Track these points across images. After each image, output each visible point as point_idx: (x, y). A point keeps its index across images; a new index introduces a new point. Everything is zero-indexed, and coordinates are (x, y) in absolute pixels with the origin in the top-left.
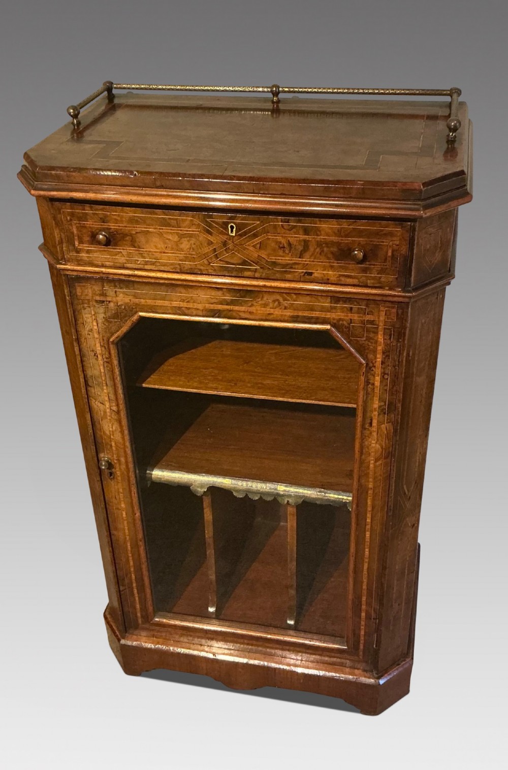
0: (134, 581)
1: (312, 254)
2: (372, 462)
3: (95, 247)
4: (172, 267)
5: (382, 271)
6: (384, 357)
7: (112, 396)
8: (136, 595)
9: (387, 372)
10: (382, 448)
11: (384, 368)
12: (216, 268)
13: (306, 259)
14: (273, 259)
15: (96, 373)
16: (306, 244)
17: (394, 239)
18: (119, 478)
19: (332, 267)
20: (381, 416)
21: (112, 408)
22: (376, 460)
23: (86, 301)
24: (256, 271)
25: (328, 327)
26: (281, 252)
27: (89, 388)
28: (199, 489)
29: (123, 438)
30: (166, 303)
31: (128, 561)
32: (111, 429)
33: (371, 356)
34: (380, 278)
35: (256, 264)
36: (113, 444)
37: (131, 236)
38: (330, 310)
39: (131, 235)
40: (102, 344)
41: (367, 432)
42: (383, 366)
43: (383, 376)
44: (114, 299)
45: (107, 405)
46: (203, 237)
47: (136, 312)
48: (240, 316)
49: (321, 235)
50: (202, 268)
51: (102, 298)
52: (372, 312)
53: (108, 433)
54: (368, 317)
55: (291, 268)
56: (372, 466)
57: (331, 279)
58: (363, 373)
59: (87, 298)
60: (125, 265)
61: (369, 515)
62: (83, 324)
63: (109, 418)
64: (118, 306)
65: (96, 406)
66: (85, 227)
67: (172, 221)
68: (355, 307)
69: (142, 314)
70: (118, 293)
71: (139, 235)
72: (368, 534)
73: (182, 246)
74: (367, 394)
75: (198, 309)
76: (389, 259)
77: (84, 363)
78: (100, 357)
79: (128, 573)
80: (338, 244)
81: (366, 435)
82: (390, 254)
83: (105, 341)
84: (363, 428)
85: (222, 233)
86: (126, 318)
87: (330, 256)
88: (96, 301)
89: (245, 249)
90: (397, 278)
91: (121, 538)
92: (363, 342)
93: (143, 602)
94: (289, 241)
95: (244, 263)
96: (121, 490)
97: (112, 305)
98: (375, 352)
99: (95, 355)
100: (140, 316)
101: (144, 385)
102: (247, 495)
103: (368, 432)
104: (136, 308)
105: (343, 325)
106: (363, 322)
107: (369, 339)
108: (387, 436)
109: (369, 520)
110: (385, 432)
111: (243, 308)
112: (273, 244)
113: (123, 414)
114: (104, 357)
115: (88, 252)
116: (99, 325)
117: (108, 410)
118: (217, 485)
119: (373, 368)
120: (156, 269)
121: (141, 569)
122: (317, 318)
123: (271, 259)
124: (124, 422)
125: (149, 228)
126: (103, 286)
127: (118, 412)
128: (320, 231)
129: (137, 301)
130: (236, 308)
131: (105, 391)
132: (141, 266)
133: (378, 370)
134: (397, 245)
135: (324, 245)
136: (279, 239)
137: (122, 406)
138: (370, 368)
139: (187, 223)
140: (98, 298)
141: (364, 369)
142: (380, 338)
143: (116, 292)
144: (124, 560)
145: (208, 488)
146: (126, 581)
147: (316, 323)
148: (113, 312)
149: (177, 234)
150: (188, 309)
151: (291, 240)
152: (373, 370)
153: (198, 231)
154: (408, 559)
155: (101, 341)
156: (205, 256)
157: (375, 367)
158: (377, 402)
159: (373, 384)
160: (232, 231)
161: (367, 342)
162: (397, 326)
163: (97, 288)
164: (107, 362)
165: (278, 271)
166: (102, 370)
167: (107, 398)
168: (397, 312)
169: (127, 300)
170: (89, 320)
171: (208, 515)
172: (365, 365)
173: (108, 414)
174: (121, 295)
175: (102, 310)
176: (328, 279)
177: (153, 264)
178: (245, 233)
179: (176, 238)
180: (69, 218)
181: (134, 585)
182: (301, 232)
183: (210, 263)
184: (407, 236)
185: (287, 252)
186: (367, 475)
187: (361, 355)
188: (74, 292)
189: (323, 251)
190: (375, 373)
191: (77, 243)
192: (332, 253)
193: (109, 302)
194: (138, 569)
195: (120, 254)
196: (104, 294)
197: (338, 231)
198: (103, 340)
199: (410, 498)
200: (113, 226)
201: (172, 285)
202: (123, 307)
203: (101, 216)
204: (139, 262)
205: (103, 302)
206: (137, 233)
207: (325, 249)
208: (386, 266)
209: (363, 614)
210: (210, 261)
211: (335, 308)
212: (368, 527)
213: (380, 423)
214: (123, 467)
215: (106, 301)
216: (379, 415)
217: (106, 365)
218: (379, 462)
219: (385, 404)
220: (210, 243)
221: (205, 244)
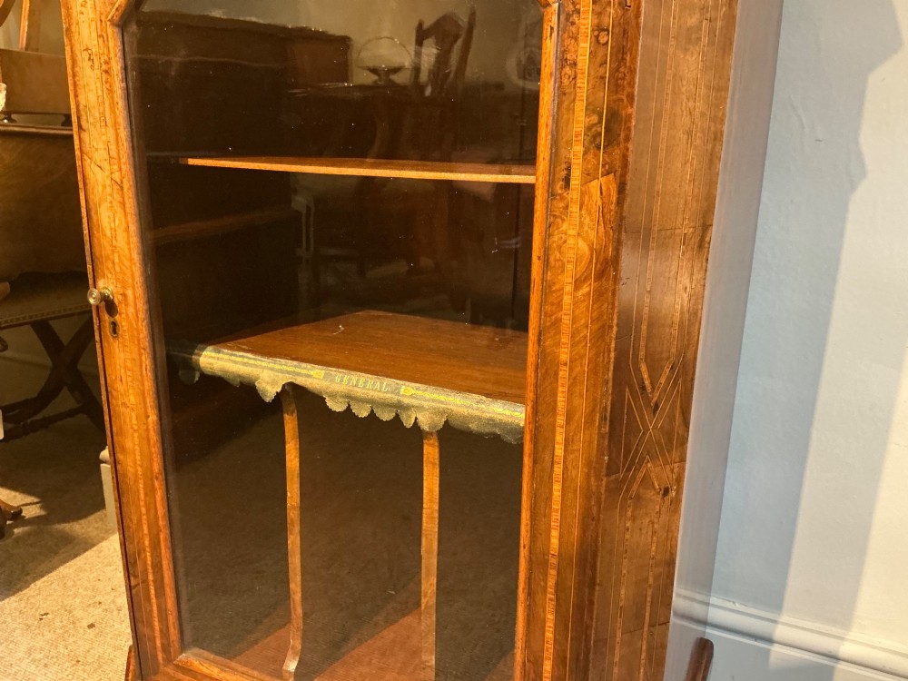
0: (150, 568)
2: (569, 289)
7: (113, 149)
8: (154, 601)
10: (591, 249)
11: (600, 14)
15: (91, 97)
18: (126, 336)
20: (590, 156)
21: (113, 176)
22: (578, 284)
28: (268, 389)
31: (140, 521)
32: (112, 225)
36: (116, 258)
42: (598, 8)
43: (597, 37)
45: (107, 169)
53: (108, 233)
56: (567, 299)
61: (560, 438)
63: (109, 199)
72: (557, 487)
74: (562, 94)
78: (97, 63)
79: (141, 551)
81: (558, 213)
83: (103, 23)
84: (551, 192)
91: (131, 469)
96: (129, 363)
99: (89, 59)
102: (349, 406)
103: (561, 205)
109: (559, 451)
110: (599, 202)
113: (128, 186)
114: (102, 61)
117: (108, 182)
119: (575, 18)
127: (122, 185)
131: (104, 138)
133: (585, 22)
138: (566, 15)
144: (135, 519)
152: (573, 23)
154: (651, 580)
155: (98, 24)
157: (578, 11)
158: (582, 116)
159: (575, 64)
164: (106, 72)
166: (100, 92)
167: (106, 155)
173: (109, 190)
181: (151, 577)
186: (557, 325)
190: (579, 29)
194: (155, 546)
198: (100, 18)
199: (657, 406)
212: (558, 470)
213: (589, 176)
214: (131, 310)
216: (585, 153)
217: (104, 76)
218: (585, 289)
219: (600, 122)
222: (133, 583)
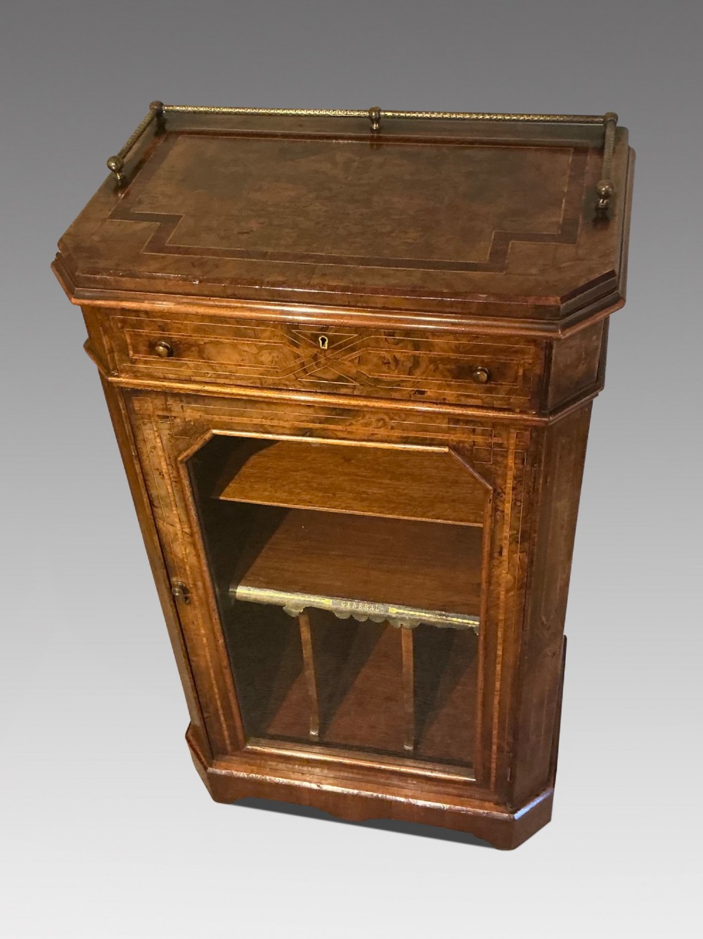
0: (220, 708)
1: (424, 373)
2: (503, 593)
3: (154, 358)
4: (250, 381)
5: (510, 392)
6: (515, 482)
7: (184, 518)
8: (224, 722)
9: (519, 497)
10: (515, 578)
11: (516, 495)
12: (305, 384)
13: (417, 376)
14: (376, 375)
15: (163, 492)
16: (416, 362)
17: (526, 357)
18: (197, 603)
19: (449, 386)
20: (513, 545)
21: (184, 530)
22: (507, 591)
23: (146, 416)
24: (354, 388)
25: (446, 450)
26: (385, 368)
27: (155, 509)
28: (294, 611)
29: (199, 561)
30: (245, 420)
31: (211, 687)
32: (184, 552)
33: (499, 481)
34: (509, 399)
35: (355, 380)
36: (188, 568)
37: (198, 347)
38: (448, 431)
39: (198, 345)
40: (168, 462)
41: (496, 562)
42: (515, 492)
43: (515, 503)
44: (181, 415)
45: (178, 526)
46: (287, 349)
47: (208, 429)
48: (336, 435)
49: (434, 351)
50: (287, 383)
51: (166, 414)
52: (499, 434)
53: (180, 556)
54: (495, 440)
55: (399, 385)
56: (502, 597)
57: (448, 398)
58: (490, 500)
59: (147, 412)
60: (192, 378)
61: (500, 647)
62: (144, 441)
63: (180, 540)
64: (186, 422)
65: (164, 529)
66: (141, 336)
67: (249, 331)
68: (479, 429)
69: (216, 431)
70: (185, 409)
71: (207, 346)
72: (499, 667)
73: (263, 359)
74: (496, 522)
75: (285, 427)
76: (520, 379)
77: (148, 483)
78: (166, 476)
79: (212, 701)
80: (456, 361)
81: (496, 564)
82: (521, 372)
83: (172, 459)
84: (491, 556)
85: (311, 345)
86: (197, 435)
87: (446, 373)
88: (159, 416)
89: (340, 364)
90: (529, 400)
91: (203, 664)
92: (490, 466)
93: (232, 728)
94: (394, 356)
95: (340, 379)
96: (200, 616)
97: (178, 420)
98: (504, 476)
99: (160, 474)
100: (214, 434)
101: (222, 498)
102: (351, 616)
103: (498, 562)
104: (208, 425)
105: (464, 447)
106: (489, 445)
107: (496, 463)
108: (521, 567)
109: (500, 653)
110: (518, 562)
111: (340, 428)
112: (375, 360)
113: (198, 536)
114: (172, 476)
115: (146, 362)
116: (164, 442)
117: (179, 532)
118: (315, 605)
119: (502, 494)
120: (231, 383)
121: (228, 697)
122: (432, 439)
123: (373, 375)
124: (200, 545)
125: (220, 338)
126: (166, 401)
127: (192, 535)
128: (433, 346)
129: (209, 417)
130: (332, 427)
131: (175, 512)
132: (213, 380)
133: (509, 496)
134: (530, 364)
135: (438, 362)
136: (383, 353)
137: (196, 529)
138: (498, 493)
139: (267, 334)
140: (160, 413)
141: (491, 496)
142: (511, 462)
143: (182, 407)
144: (207, 686)
145: (304, 609)
146: (211, 709)
147: (430, 445)
148: (181, 428)
149: (255, 345)
150: (273, 426)
151: (398, 355)
152: (502, 496)
153: (281, 343)
155: (167, 459)
156: (291, 370)
157: (504, 493)
158: (508, 530)
159: (503, 511)
160: (323, 343)
161: (494, 466)
162: (532, 449)
163: (159, 402)
164: (176, 482)
165: (381, 389)
166: (170, 491)
167: (177, 520)
168: (531, 434)
169: (197, 415)
170: (151, 436)
171: (306, 634)
172: (492, 492)
173: (179, 536)
174: (189, 411)
175: (166, 426)
176: (445, 399)
177: (226, 377)
178: (340, 347)
179: (255, 350)
180: (119, 325)
181: (221, 712)
182: (410, 346)
183: (298, 378)
184: (542, 355)
185: (394, 368)
186: (497, 606)
187: (488, 480)
188: (131, 405)
189: (437, 368)
190: (505, 499)
191: (131, 353)
192: (449, 370)
193: (175, 417)
194: (225, 697)
195: (185, 367)
196: (168, 409)
197: (456, 347)
198: (170, 458)
200: (175, 335)
201: (252, 402)
202: (192, 423)
203: (159, 324)
204: (209, 376)
205: (167, 417)
206: (205, 343)
207: (441, 366)
208: (516, 386)
209: (494, 748)
210: (298, 376)
211: (454, 429)
213: (511, 552)
214: (201, 592)
215: (171, 417)
216: (510, 544)
217: (174, 484)
218: (512, 593)
219: (518, 533)
220: (297, 356)
221: (291, 357)
222: (205, 716)
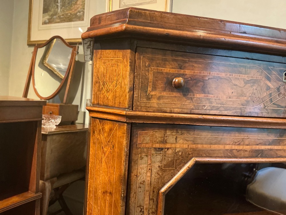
3: (167, 94)
4: (234, 111)
12: (269, 111)
23: (145, 150)
30: (221, 147)
37: (203, 82)
40: (151, 197)
44: (173, 146)
47: (192, 158)
48: (277, 154)
50: (258, 111)
51: (162, 146)
59: (147, 146)
60: (192, 111)
62: (137, 176)
64: (176, 153)
66: (162, 73)
67: (242, 68)
71: (210, 81)
73: (246, 91)
78: (146, 213)
83: (155, 193)
86: (181, 165)
88: (155, 148)
97: (170, 151)
100: (196, 161)
104: (192, 154)
114: (150, 211)
115: (159, 98)
116: (153, 176)
125: (221, 74)
126: (166, 133)
129: (195, 146)
132: (207, 112)
139: (254, 70)
140: (157, 146)
143: (176, 138)
148: (170, 159)
149: (243, 80)
153: (261, 78)
155: (151, 193)
156: (263, 100)
163: (159, 135)
169: (185, 146)
170: (144, 171)
174: (181, 141)
175: (159, 158)
177: (218, 109)
179: (242, 84)
180: (147, 64)
183: (265, 106)
188: (135, 140)
191: (150, 89)
193: (168, 149)
196: (165, 142)
198: (154, 191)
200: (188, 72)
202: (180, 154)
203: (179, 63)
204: (205, 108)
205: (161, 149)
206: (209, 79)
210: (266, 105)
215: (165, 148)
220: (268, 88)
221: (264, 89)
